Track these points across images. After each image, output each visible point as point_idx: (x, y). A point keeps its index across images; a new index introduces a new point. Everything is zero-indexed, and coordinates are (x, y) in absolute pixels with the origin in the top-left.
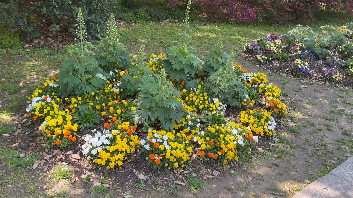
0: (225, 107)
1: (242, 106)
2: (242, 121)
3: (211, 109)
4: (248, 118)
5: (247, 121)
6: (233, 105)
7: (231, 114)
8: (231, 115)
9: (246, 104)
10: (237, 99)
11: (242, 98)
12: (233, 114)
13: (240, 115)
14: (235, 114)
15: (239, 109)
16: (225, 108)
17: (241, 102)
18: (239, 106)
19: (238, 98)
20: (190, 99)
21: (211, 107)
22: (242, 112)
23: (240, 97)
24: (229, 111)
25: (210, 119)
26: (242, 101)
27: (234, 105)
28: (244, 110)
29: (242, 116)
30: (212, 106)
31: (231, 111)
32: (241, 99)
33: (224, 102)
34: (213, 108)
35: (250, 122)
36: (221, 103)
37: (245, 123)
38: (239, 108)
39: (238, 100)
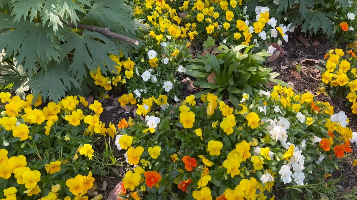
0: (287, 33)
1: (339, 34)
2: (326, 79)
3: (237, 36)
4: (349, 74)
5: (342, 81)
6: (310, 27)
7: (302, 53)
8: (302, 56)
9: (352, 29)
10: (328, 10)
11: (345, 8)
12: (307, 53)
13: (326, 60)
14: (314, 54)
15: (330, 40)
16: (286, 38)
17: (338, 22)
18: (329, 33)
19: (332, 9)
20: (193, 6)
21: (237, 31)
22: (334, 53)
23: (338, 7)
24: (297, 45)
25: (212, 70)
26: (342, 18)
27: (313, 29)
28: (344, 46)
29: (330, 64)
30: (241, 27)
31: (304, 46)
32: (340, 12)
33: (286, 19)
34: (245, 34)
35: (354, 87)
36: (273, 22)
37: (335, 88)
38: (328, 38)
39: (329, 14)
